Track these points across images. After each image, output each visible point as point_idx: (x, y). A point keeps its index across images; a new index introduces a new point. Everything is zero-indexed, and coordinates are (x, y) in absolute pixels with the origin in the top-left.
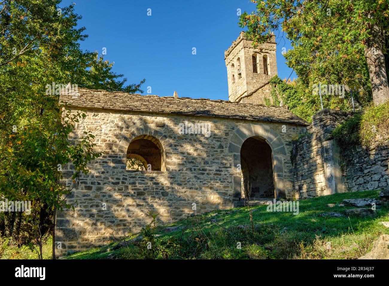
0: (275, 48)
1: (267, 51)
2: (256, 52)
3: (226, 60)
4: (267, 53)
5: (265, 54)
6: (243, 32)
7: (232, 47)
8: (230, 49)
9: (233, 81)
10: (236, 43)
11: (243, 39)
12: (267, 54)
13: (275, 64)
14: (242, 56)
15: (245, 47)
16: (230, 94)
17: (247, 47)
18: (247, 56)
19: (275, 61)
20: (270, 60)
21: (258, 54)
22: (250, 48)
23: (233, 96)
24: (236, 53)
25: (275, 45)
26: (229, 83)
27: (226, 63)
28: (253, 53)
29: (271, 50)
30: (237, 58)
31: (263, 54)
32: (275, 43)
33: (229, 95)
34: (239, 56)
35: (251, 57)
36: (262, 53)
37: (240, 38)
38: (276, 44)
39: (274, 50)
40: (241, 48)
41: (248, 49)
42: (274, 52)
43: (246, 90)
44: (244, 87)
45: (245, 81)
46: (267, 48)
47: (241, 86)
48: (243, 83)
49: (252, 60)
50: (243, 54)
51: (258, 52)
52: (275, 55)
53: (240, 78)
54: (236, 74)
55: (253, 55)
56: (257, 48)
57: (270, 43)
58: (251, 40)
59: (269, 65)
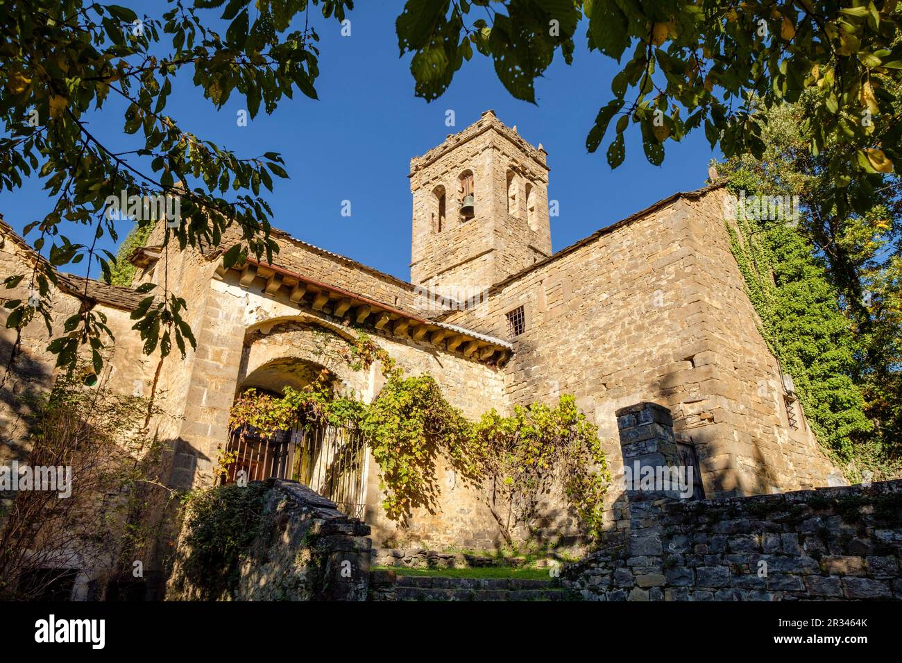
0: (546, 178)
1: (532, 176)
2: (514, 168)
3: (412, 179)
4: (532, 180)
5: (529, 182)
6: (492, 112)
7: (445, 147)
8: (439, 150)
9: (431, 228)
10: (463, 137)
11: (491, 128)
12: (532, 184)
13: (545, 213)
14: (483, 166)
15: (494, 147)
16: (416, 257)
17: (499, 150)
18: (496, 167)
20: (536, 198)
21: (516, 174)
22: (504, 154)
23: (430, 264)
24: (460, 161)
25: (547, 172)
26: (414, 232)
27: (413, 185)
28: (509, 168)
29: (540, 179)
30: (459, 171)
31: (525, 181)
32: (547, 169)
33: (414, 261)
34: (468, 166)
35: (505, 175)
36: (524, 177)
37: (480, 126)
38: (549, 170)
39: (544, 182)
40: (482, 146)
41: (499, 153)
42: (544, 186)
43: (493, 247)
44: (484, 241)
45: (490, 225)
46: (534, 171)
47: (470, 238)
48: (479, 231)
49: (505, 181)
50: (488, 160)
51: (518, 171)
52: (546, 193)
53: (467, 219)
54: (452, 209)
55: (508, 172)
56: (517, 162)
57: (539, 162)
58: (507, 138)
59: (532, 210)
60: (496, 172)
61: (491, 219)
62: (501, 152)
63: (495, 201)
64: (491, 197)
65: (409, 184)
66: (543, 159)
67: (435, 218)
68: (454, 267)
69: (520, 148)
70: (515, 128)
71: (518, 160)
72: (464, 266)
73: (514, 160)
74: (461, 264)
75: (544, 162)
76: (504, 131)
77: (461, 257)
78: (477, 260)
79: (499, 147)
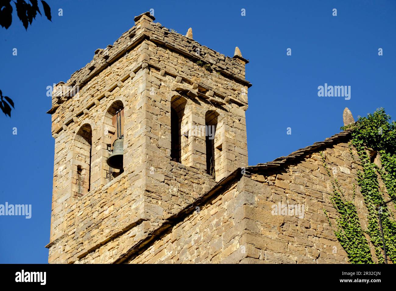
0: (244, 97)
1: (217, 99)
2: (184, 93)
3: (54, 116)
4: (219, 105)
5: (213, 108)
7: (92, 69)
8: (85, 72)
9: (75, 189)
10: (112, 53)
11: (147, 38)
12: (218, 110)
13: (242, 151)
14: (135, 95)
15: (150, 67)
16: (55, 233)
17: (158, 69)
19: (244, 141)
20: (227, 131)
21: (189, 101)
22: (166, 74)
23: (71, 242)
24: (108, 88)
25: (244, 89)
26: (55, 196)
27: (55, 126)
28: (176, 93)
29: (231, 101)
30: (108, 103)
31: (205, 107)
32: (244, 84)
33: (53, 239)
34: (119, 95)
35: (169, 105)
36: (202, 103)
37: (132, 36)
38: (249, 86)
39: (240, 105)
40: (134, 66)
41: (159, 75)
42: (241, 111)
43: (142, 217)
44: (134, 207)
45: (141, 183)
46: (221, 91)
47: (118, 202)
48: (128, 192)
49: (169, 115)
50: (142, 86)
51: (192, 96)
52: (243, 120)
53: (115, 175)
54: (98, 160)
55: (174, 100)
56: (190, 83)
57: (231, 77)
58: (173, 50)
59: (220, 148)
60: (151, 102)
61: (143, 174)
62: (162, 72)
63: (148, 146)
64: (143, 141)
65: (51, 123)
66: (240, 71)
67: (83, 172)
68: (98, 246)
69: (194, 60)
70: (189, 34)
71: (192, 79)
72: (110, 245)
73: (184, 80)
74: (105, 243)
75: (242, 76)
76: (169, 40)
77: (107, 231)
78: (125, 236)
79: (158, 65)
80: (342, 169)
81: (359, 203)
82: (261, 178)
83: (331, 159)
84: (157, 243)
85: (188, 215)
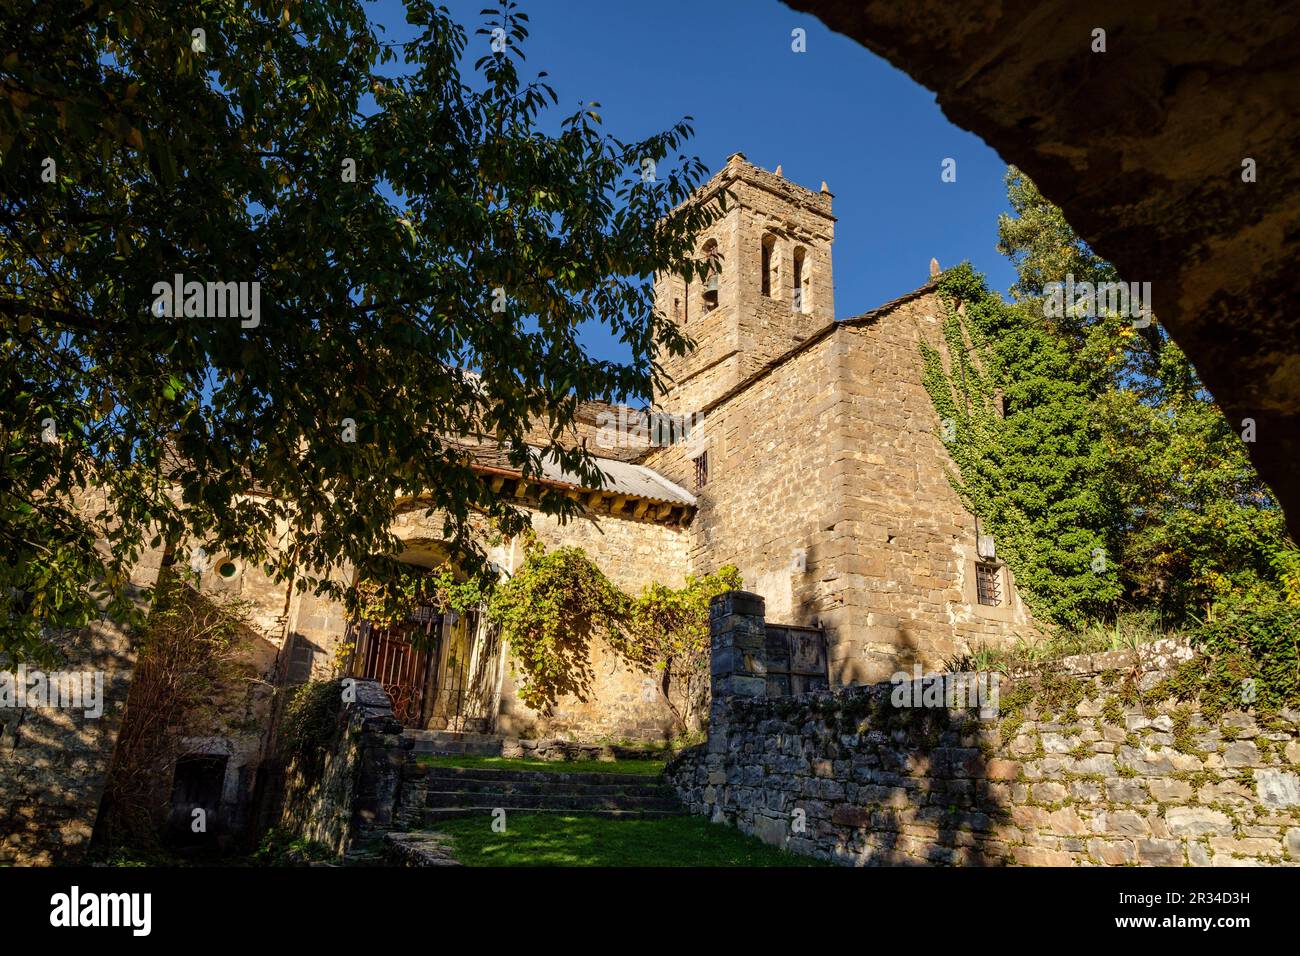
0: (830, 232)
1: (805, 235)
2: (774, 230)
4: (806, 240)
5: (801, 244)
6: (740, 155)
9: (673, 320)
11: (740, 178)
12: (806, 246)
13: (827, 284)
14: (728, 233)
15: (742, 206)
17: (750, 208)
18: (745, 234)
19: (829, 275)
20: (814, 265)
21: (778, 237)
22: (757, 212)
25: (831, 224)
28: (766, 231)
29: (818, 236)
31: (793, 243)
32: (831, 219)
34: (713, 233)
35: (760, 242)
36: (791, 239)
37: (724, 177)
38: (835, 220)
39: (827, 240)
41: (750, 213)
42: (827, 246)
43: (736, 348)
44: (728, 339)
45: (734, 317)
46: (809, 226)
47: (714, 334)
48: (723, 325)
49: (760, 252)
50: (735, 225)
51: (781, 234)
52: (829, 255)
53: (710, 308)
54: (694, 295)
55: (765, 237)
56: (779, 220)
57: (818, 213)
58: (763, 188)
59: (807, 282)
60: (743, 241)
61: (736, 309)
62: (754, 210)
63: (741, 282)
64: (736, 278)
66: (827, 206)
67: (680, 305)
68: (696, 374)
69: (784, 198)
70: (778, 171)
71: (782, 217)
72: (707, 373)
73: (774, 218)
74: (702, 371)
75: (828, 210)
76: (759, 179)
77: (703, 361)
78: (720, 365)
79: (750, 205)
80: (928, 318)
81: (943, 349)
82: (854, 329)
83: (919, 310)
84: (758, 384)
85: (786, 360)
